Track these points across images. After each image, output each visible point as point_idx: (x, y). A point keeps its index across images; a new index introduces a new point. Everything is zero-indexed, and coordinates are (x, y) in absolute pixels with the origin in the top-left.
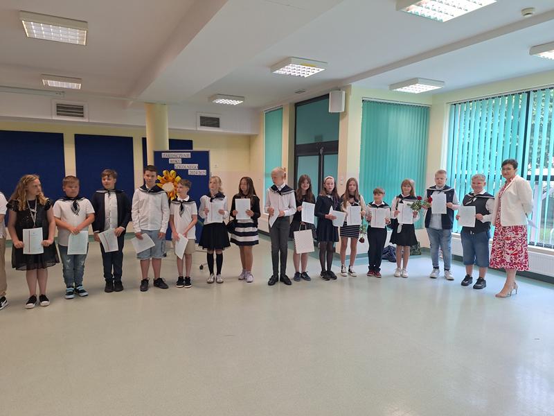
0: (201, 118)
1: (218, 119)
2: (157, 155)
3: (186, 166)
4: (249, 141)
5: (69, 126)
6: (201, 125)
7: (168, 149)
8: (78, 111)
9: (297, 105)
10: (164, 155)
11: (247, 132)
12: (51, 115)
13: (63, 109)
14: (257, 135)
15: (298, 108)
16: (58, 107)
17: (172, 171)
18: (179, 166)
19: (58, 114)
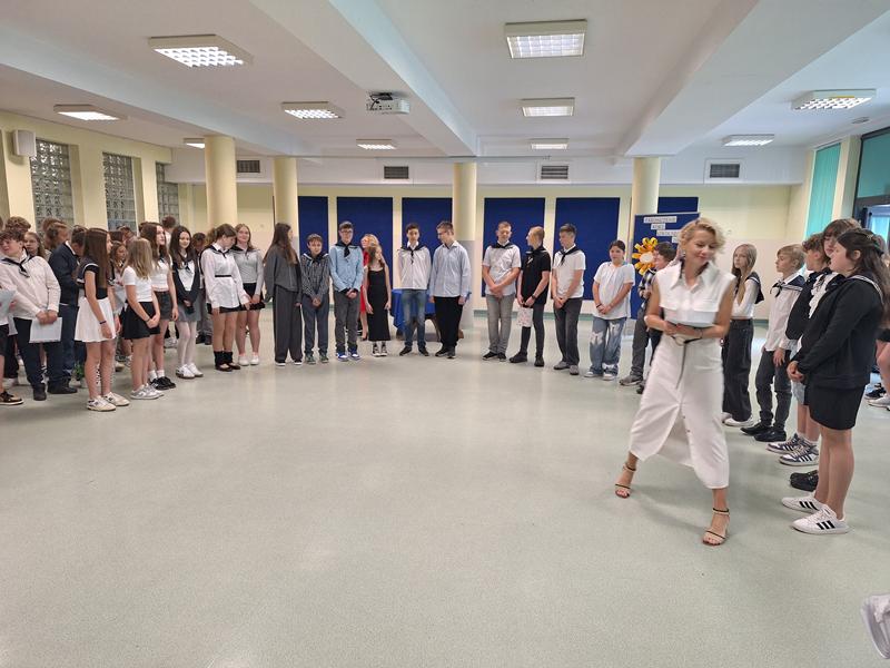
0: (712, 166)
1: (738, 166)
2: (639, 219)
3: (670, 233)
4: (789, 193)
5: (552, 191)
6: (711, 176)
7: (655, 212)
8: (562, 172)
9: (864, 138)
10: (646, 220)
11: (786, 181)
12: (536, 178)
13: (548, 172)
14: (800, 185)
15: (866, 142)
16: (543, 170)
17: (653, 239)
18: (662, 232)
19: (542, 178)
